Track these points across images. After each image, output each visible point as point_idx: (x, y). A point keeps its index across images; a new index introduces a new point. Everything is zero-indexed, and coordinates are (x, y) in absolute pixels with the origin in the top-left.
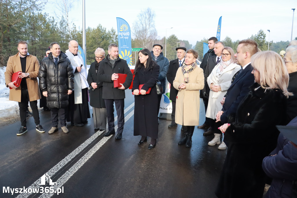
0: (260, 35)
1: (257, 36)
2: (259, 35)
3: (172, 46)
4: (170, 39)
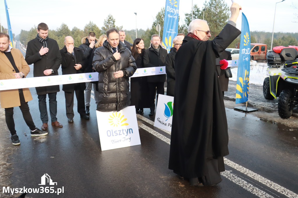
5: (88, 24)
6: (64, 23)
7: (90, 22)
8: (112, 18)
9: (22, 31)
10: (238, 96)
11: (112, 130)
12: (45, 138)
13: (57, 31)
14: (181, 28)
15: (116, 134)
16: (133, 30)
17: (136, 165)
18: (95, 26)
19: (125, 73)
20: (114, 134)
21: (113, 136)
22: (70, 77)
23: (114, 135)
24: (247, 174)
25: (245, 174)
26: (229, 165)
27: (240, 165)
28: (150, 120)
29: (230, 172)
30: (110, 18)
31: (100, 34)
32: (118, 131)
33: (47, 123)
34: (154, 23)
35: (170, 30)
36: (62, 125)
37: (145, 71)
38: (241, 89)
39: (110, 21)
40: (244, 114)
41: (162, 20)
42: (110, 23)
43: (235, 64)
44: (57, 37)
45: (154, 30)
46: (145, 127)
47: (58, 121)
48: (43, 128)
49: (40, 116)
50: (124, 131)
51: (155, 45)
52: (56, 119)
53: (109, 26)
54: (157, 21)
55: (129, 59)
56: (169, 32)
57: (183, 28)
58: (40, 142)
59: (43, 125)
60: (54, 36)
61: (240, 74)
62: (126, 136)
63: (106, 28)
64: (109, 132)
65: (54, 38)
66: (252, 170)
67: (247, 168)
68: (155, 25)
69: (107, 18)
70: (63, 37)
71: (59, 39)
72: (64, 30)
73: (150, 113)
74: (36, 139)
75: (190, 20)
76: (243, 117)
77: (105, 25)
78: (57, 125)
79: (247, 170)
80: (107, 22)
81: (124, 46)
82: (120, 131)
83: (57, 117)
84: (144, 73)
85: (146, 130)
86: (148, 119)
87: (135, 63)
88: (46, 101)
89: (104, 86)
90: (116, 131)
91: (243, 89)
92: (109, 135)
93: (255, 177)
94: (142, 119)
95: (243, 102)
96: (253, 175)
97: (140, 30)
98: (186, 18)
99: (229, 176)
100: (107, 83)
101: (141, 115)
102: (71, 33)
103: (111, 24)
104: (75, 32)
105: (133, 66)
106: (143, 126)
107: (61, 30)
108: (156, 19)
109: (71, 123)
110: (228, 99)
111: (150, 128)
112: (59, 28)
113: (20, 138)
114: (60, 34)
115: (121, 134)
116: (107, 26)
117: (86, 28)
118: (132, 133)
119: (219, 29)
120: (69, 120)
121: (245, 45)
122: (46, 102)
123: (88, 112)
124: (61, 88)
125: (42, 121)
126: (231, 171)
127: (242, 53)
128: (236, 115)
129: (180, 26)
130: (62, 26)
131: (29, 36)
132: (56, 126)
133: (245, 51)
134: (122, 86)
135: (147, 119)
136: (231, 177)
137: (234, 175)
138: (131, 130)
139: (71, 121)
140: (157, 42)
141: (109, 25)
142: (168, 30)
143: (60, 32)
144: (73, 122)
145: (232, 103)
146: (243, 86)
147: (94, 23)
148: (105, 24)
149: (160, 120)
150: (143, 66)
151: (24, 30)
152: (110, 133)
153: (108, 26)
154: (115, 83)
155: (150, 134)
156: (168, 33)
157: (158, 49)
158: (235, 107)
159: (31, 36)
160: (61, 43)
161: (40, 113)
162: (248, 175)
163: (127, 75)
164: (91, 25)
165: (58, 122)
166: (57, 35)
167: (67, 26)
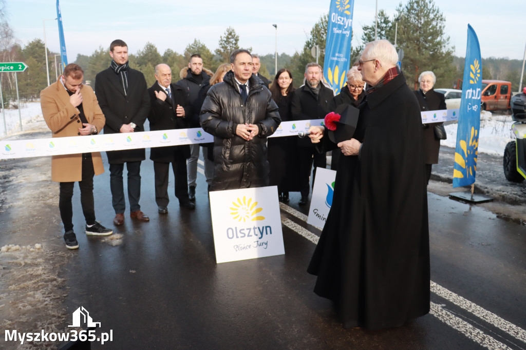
0: (230, 37)
1: (223, 39)
2: (228, 38)
3: (40, 63)
4: (32, 49)
5: (191, 45)
6: (150, 43)
7: (195, 41)
8: (233, 34)
9: (80, 57)
10: (457, 174)
11: (236, 228)
12: (119, 239)
13: (137, 55)
14: (356, 52)
15: (243, 235)
16: (270, 55)
17: (277, 288)
18: (203, 48)
19: (261, 129)
20: (240, 235)
21: (237, 237)
22: (165, 134)
23: (240, 237)
24: (473, 311)
25: (468, 311)
26: (440, 295)
27: (460, 294)
28: (300, 213)
29: (442, 307)
30: (230, 34)
32: (245, 229)
33: (122, 214)
34: (306, 43)
35: (337, 55)
36: (148, 218)
37: (294, 127)
38: (464, 161)
39: (230, 39)
40: (467, 206)
41: (322, 37)
42: (229, 42)
43: (453, 117)
44: (138, 66)
45: (306, 56)
46: (291, 225)
47: (142, 210)
48: (116, 221)
49: (111, 202)
50: (256, 230)
51: (312, 81)
52: (139, 206)
53: (229, 48)
54: (312, 39)
55: (268, 105)
56: (335, 59)
57: (358, 51)
58: (112, 246)
59: (116, 217)
61: (462, 135)
62: (260, 238)
63: (222, 50)
64: (230, 231)
66: (481, 306)
67: (473, 301)
68: (308, 46)
69: (225, 34)
72: (150, 54)
73: (301, 200)
74: (104, 239)
75: (371, 38)
76: (465, 212)
77: (221, 46)
78: (140, 217)
79: (473, 304)
80: (225, 41)
81: (259, 83)
82: (250, 229)
83: (140, 203)
84: (292, 130)
85: (293, 229)
86: (298, 210)
87: (278, 113)
88: (123, 176)
89: (223, 151)
90: (243, 230)
91: (467, 161)
92: (231, 236)
93: (487, 317)
94: (287, 211)
95: (466, 184)
96: (484, 314)
97: (282, 55)
98: (364, 34)
99: (441, 314)
100: (229, 145)
101: (285, 204)
102: (161, 60)
103: (231, 45)
104: (169, 58)
105: (274, 118)
106: (288, 222)
107: (146, 55)
108: (311, 37)
109: (163, 214)
110: (438, 179)
111: (300, 227)
112: (142, 50)
113: (78, 238)
114: (142, 61)
115: (251, 236)
116: (225, 48)
117: (188, 51)
118: (271, 233)
119: (423, 55)
120: (161, 210)
121: (471, 82)
122: (122, 178)
123: (192, 197)
124: (148, 154)
125: (115, 209)
126: (444, 305)
127: (467, 97)
128: (453, 208)
129: (354, 49)
130: (146, 48)
131: (91, 65)
132: (138, 219)
133: (473, 93)
134: (253, 152)
135: (295, 210)
136: (444, 315)
137: (449, 313)
138: (268, 229)
139: (164, 211)
140: (314, 76)
141: (227, 46)
142: (334, 56)
143: (143, 58)
144: (167, 213)
145: (445, 186)
146: (466, 155)
147: (201, 43)
148: (221, 44)
149: (318, 212)
150: (290, 117)
151: (82, 54)
152: (233, 233)
154: (243, 146)
155: (301, 236)
156: (332, 61)
157: (318, 89)
158: (451, 194)
159: (94, 65)
161: (111, 196)
162: (474, 313)
163: (263, 133)
164: (196, 46)
165: (142, 213)
166: (138, 63)
167: (156, 47)
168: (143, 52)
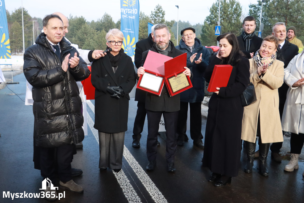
1: (153, 13)
6: (107, 13)
8: (160, 10)
30: (158, 10)
31: (145, 30)
34: (207, 18)
39: (158, 13)
42: (158, 16)
44: (96, 32)
53: (157, 20)
54: (211, 15)
60: (91, 30)
65: (91, 32)
69: (155, 10)
70: (102, 32)
71: (97, 34)
80: (155, 15)
103: (159, 18)
107: (103, 23)
108: (210, 13)
112: (100, 19)
114: (100, 27)
141: (156, 18)
143: (101, 25)
147: (145, 15)
153: (155, 20)
160: (99, 39)
166: (96, 29)
168: (101, 20)
